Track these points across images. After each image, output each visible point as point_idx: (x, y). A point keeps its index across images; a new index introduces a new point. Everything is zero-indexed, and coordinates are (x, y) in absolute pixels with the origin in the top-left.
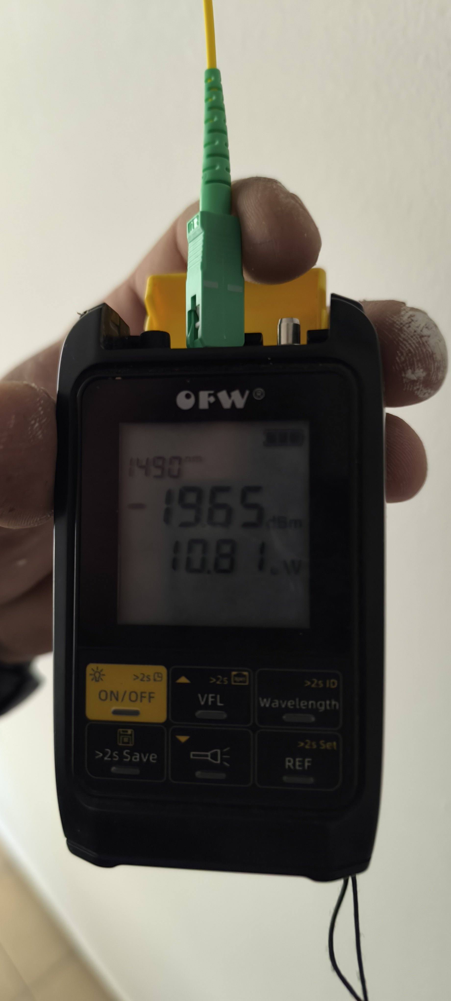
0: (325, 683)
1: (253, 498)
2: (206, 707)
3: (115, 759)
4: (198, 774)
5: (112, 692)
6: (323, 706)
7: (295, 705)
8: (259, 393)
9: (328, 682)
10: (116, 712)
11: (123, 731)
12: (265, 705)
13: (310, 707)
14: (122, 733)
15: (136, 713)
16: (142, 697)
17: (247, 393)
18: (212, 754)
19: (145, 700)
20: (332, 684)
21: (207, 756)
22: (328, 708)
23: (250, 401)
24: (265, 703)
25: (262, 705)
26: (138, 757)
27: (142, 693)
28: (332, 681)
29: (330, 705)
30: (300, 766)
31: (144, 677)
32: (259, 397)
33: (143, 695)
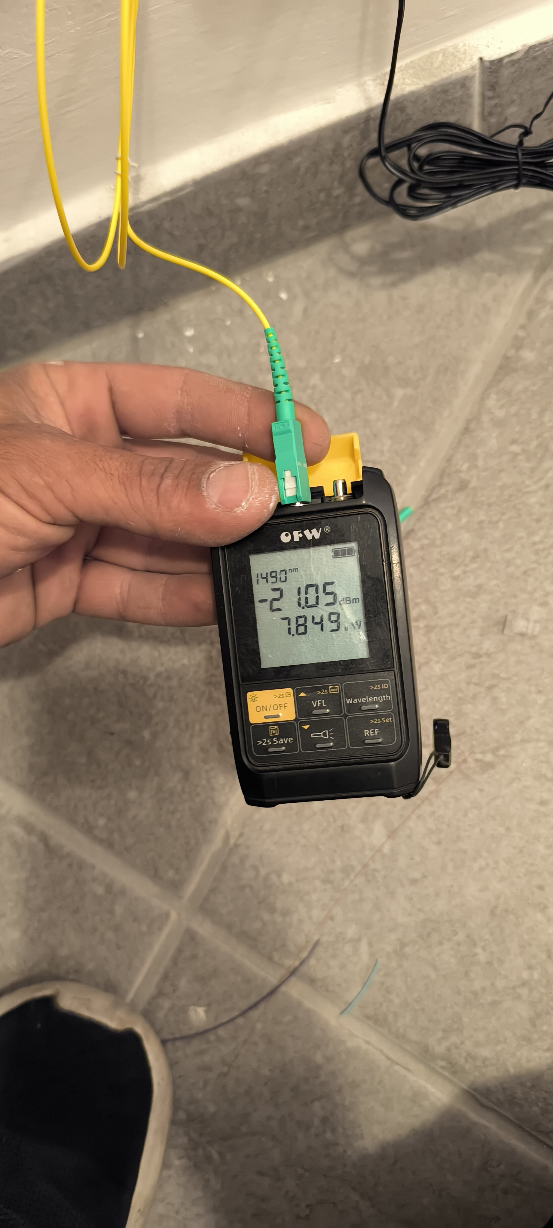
0: (381, 686)
1: (329, 589)
2: (317, 708)
3: (269, 744)
4: (318, 746)
5: (263, 706)
6: (382, 699)
7: (366, 700)
8: (327, 529)
9: (383, 685)
10: (266, 717)
11: (272, 728)
12: (350, 702)
13: (374, 700)
14: (271, 728)
15: (278, 716)
16: (280, 707)
17: (321, 529)
18: (323, 733)
19: (283, 708)
20: (385, 686)
21: (321, 735)
22: (385, 700)
23: (323, 534)
24: (349, 701)
25: (348, 703)
26: (282, 740)
27: (280, 705)
28: (385, 684)
29: (386, 698)
30: (372, 734)
31: (280, 696)
32: (327, 531)
33: (281, 706)
